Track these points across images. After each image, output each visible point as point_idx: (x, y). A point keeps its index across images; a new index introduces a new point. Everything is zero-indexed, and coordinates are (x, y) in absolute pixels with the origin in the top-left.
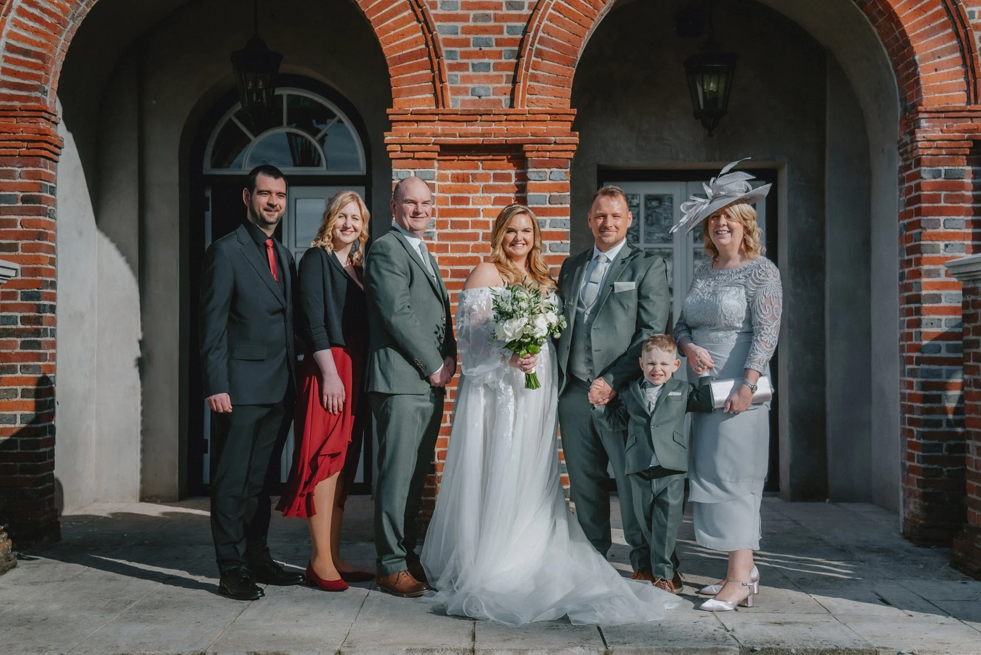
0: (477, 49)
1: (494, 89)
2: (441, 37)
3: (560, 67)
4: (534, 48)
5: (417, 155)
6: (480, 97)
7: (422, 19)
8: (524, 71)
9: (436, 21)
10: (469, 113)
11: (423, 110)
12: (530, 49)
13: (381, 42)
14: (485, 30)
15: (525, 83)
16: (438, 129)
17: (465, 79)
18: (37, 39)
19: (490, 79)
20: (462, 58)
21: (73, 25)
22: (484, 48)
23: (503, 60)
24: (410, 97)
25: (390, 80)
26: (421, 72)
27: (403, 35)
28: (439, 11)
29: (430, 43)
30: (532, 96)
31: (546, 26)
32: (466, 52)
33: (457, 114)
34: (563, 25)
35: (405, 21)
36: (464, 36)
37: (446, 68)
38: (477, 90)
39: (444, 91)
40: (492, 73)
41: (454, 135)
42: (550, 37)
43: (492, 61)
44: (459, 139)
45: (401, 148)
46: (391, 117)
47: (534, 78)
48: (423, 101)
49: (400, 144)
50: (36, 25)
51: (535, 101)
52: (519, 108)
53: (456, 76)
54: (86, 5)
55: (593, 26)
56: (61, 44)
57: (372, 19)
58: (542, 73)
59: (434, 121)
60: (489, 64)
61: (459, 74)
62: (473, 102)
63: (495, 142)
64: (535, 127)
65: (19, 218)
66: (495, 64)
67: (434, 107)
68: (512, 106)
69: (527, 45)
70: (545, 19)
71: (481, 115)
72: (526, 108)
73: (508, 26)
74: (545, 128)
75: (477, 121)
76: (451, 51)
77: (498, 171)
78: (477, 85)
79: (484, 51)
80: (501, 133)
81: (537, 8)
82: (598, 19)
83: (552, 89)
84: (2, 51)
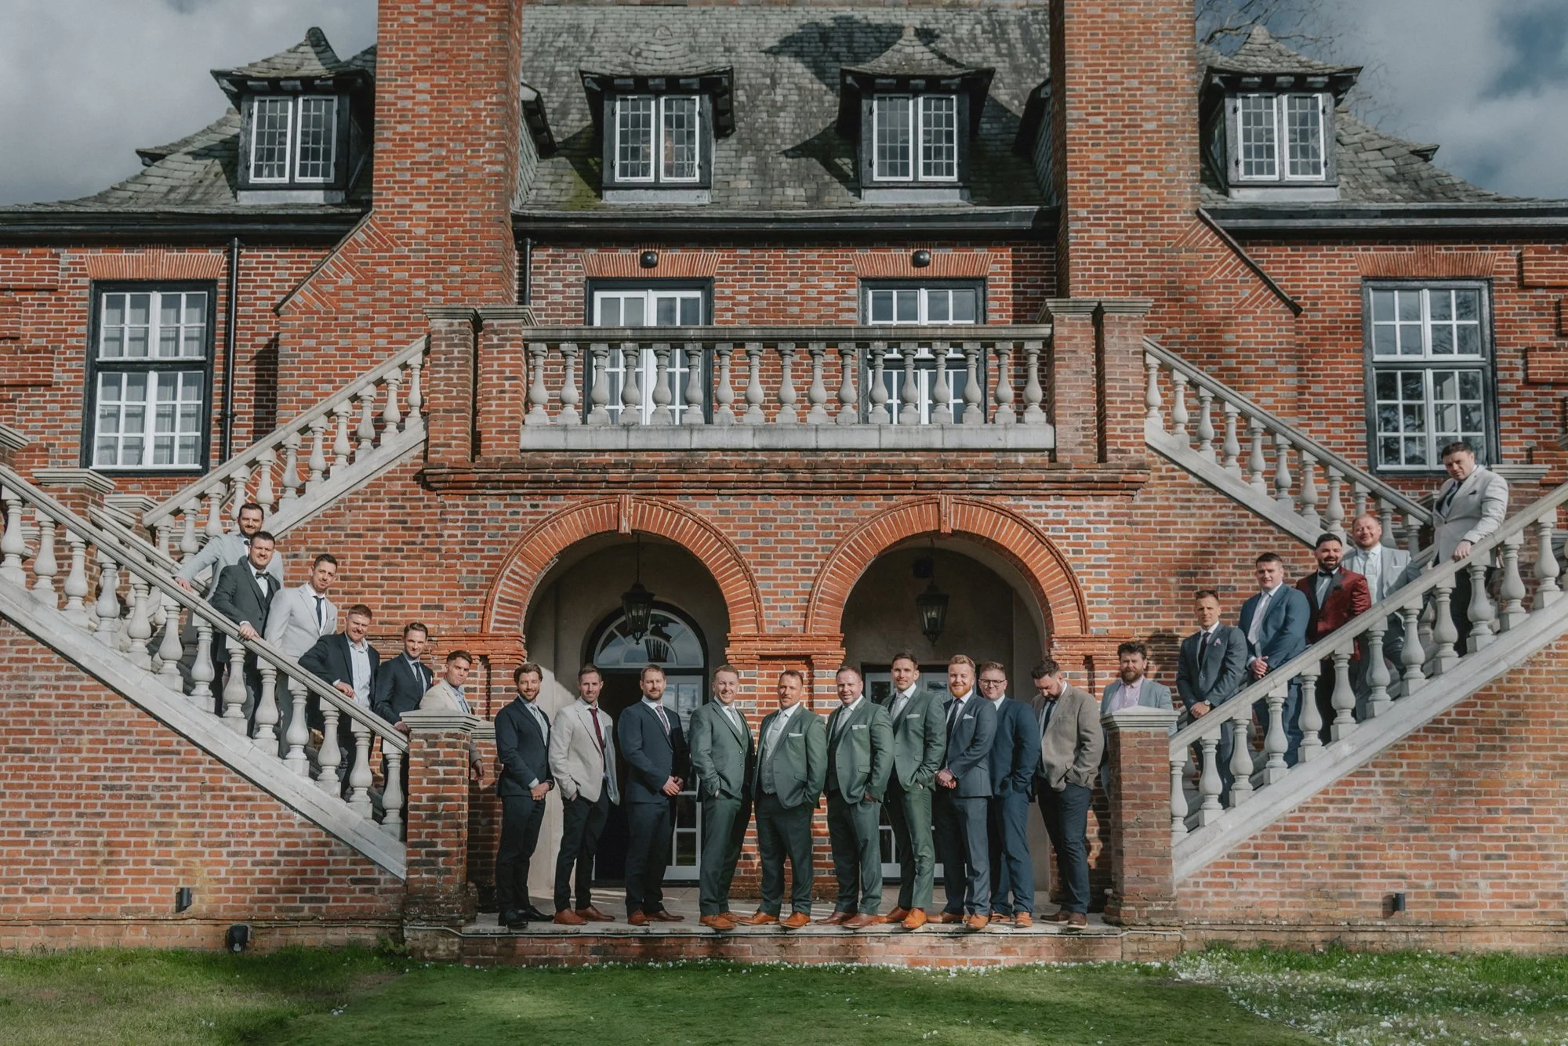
0: (783, 597)
1: (793, 621)
2: (760, 590)
3: (834, 608)
4: (818, 597)
5: (745, 662)
6: (784, 626)
7: (749, 579)
8: (811, 611)
9: (758, 581)
10: (778, 636)
11: (749, 635)
12: (815, 597)
13: (723, 593)
14: (787, 586)
15: (812, 618)
16: (758, 646)
17: (775, 615)
18: (515, 593)
19: (791, 615)
20: (773, 603)
22: (786, 597)
23: (799, 604)
24: (741, 627)
25: (729, 617)
26: (748, 612)
27: (736, 589)
28: (759, 575)
29: (754, 594)
30: (817, 626)
31: (825, 583)
32: (775, 599)
33: (770, 637)
34: (836, 582)
35: (738, 580)
36: (775, 590)
37: (764, 609)
38: (782, 622)
39: (762, 623)
40: (792, 612)
41: (768, 650)
42: (828, 590)
43: (792, 605)
44: (771, 652)
45: (735, 657)
46: (729, 639)
47: (818, 615)
48: (749, 629)
49: (735, 655)
50: (516, 586)
51: (819, 629)
52: (809, 633)
53: (770, 614)
55: (854, 583)
57: (718, 580)
58: (823, 612)
59: (756, 641)
60: (790, 607)
61: (772, 612)
62: (780, 630)
63: (795, 654)
64: (819, 645)
67: (756, 633)
68: (804, 632)
69: (813, 595)
70: (824, 579)
71: (785, 638)
72: (813, 633)
73: (801, 584)
74: (825, 645)
75: (782, 641)
78: (782, 619)
79: (787, 599)
80: (797, 648)
81: (819, 572)
82: (857, 578)
83: (829, 622)
84: (496, 602)
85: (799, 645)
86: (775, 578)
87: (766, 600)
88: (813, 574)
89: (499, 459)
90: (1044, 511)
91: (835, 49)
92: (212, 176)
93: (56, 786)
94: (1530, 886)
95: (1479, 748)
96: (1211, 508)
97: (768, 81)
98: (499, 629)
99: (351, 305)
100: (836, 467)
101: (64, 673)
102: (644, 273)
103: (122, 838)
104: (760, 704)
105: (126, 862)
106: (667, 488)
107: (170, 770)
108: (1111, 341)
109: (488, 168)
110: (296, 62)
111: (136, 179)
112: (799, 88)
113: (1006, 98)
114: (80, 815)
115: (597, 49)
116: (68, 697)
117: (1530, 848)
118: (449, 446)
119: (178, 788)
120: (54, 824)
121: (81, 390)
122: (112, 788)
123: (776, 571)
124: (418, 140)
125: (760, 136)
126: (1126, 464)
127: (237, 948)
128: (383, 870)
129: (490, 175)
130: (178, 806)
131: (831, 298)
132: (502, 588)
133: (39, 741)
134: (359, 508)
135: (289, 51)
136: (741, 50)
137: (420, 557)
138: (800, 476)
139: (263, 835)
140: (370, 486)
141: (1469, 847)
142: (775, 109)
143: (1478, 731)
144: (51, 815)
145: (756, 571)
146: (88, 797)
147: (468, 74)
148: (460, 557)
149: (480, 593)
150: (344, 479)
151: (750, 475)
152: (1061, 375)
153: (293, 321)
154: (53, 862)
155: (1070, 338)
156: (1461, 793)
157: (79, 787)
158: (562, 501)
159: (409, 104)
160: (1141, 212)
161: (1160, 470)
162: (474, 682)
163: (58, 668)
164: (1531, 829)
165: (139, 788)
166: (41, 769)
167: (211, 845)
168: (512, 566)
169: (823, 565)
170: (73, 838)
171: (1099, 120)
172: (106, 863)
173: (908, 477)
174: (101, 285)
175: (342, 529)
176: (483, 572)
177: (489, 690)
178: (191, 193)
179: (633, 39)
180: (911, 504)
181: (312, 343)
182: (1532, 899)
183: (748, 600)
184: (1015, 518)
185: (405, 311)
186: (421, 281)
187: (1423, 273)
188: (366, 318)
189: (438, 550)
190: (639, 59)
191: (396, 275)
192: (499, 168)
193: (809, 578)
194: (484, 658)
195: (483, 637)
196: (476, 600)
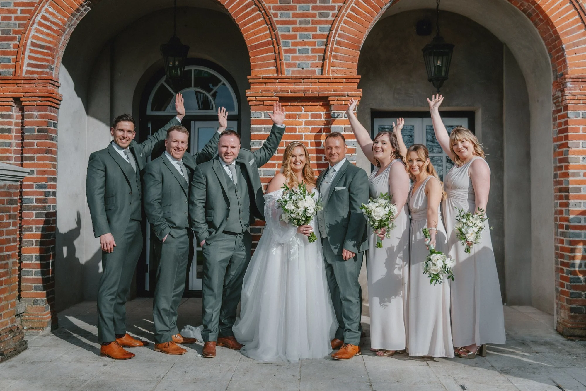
0: (301, 40)
1: (312, 64)
2: (280, 33)
3: (351, 51)
4: (335, 40)
5: (265, 103)
6: (303, 68)
7: (269, 23)
8: (329, 53)
9: (277, 24)
10: (296, 78)
11: (269, 77)
12: (333, 40)
13: (244, 37)
14: (306, 29)
15: (330, 60)
16: (278, 88)
17: (294, 58)
18: (48, 39)
19: (309, 58)
20: (292, 46)
21: (70, 31)
22: (305, 40)
23: (317, 47)
24: (261, 69)
25: (249, 59)
26: (268, 54)
27: (257, 33)
28: (279, 19)
29: (274, 37)
30: (334, 68)
31: (342, 26)
32: (294, 42)
33: (289, 79)
34: (353, 25)
35: (259, 24)
36: (293, 33)
37: (283, 52)
38: (301, 65)
39: (282, 65)
40: (310, 54)
41: (287, 91)
42: (345, 33)
43: (310, 48)
44: (290, 93)
45: (256, 99)
46: (250, 81)
47: (335, 57)
48: (270, 71)
49: (255, 97)
50: (48, 31)
51: (336, 71)
52: (326, 75)
53: (289, 56)
54: (77, 19)
55: (370, 26)
56: (62, 41)
57: (239, 23)
58: (340, 54)
59: (276, 83)
60: (309, 49)
61: (291, 55)
62: (299, 71)
63: (312, 95)
64: (336, 86)
65: (36, 141)
66: (312, 49)
67: (276, 75)
68: (322, 74)
69: (331, 38)
70: (342, 22)
71: (303, 79)
72: (330, 75)
73: (320, 27)
74: (342, 87)
75: (301, 83)
76: (286, 42)
77: (314, 113)
78: (301, 62)
79: (305, 42)
80: (315, 89)
81: (337, 16)
82: (373, 23)
83: (345, 63)
84: (29, 46)
85: (317, 87)
86: (294, 23)
87: (286, 44)
88: (330, 18)
98: (32, 73)
123: (295, 15)
132: (34, 33)
145: (276, 15)
149: (13, 39)
162: (9, 123)
168: (43, 13)
169: (340, 9)
176: (16, 18)
177: (22, 131)
183: (268, 43)
193: (327, 22)
194: (17, 100)
195: (15, 80)
196: (11, 46)
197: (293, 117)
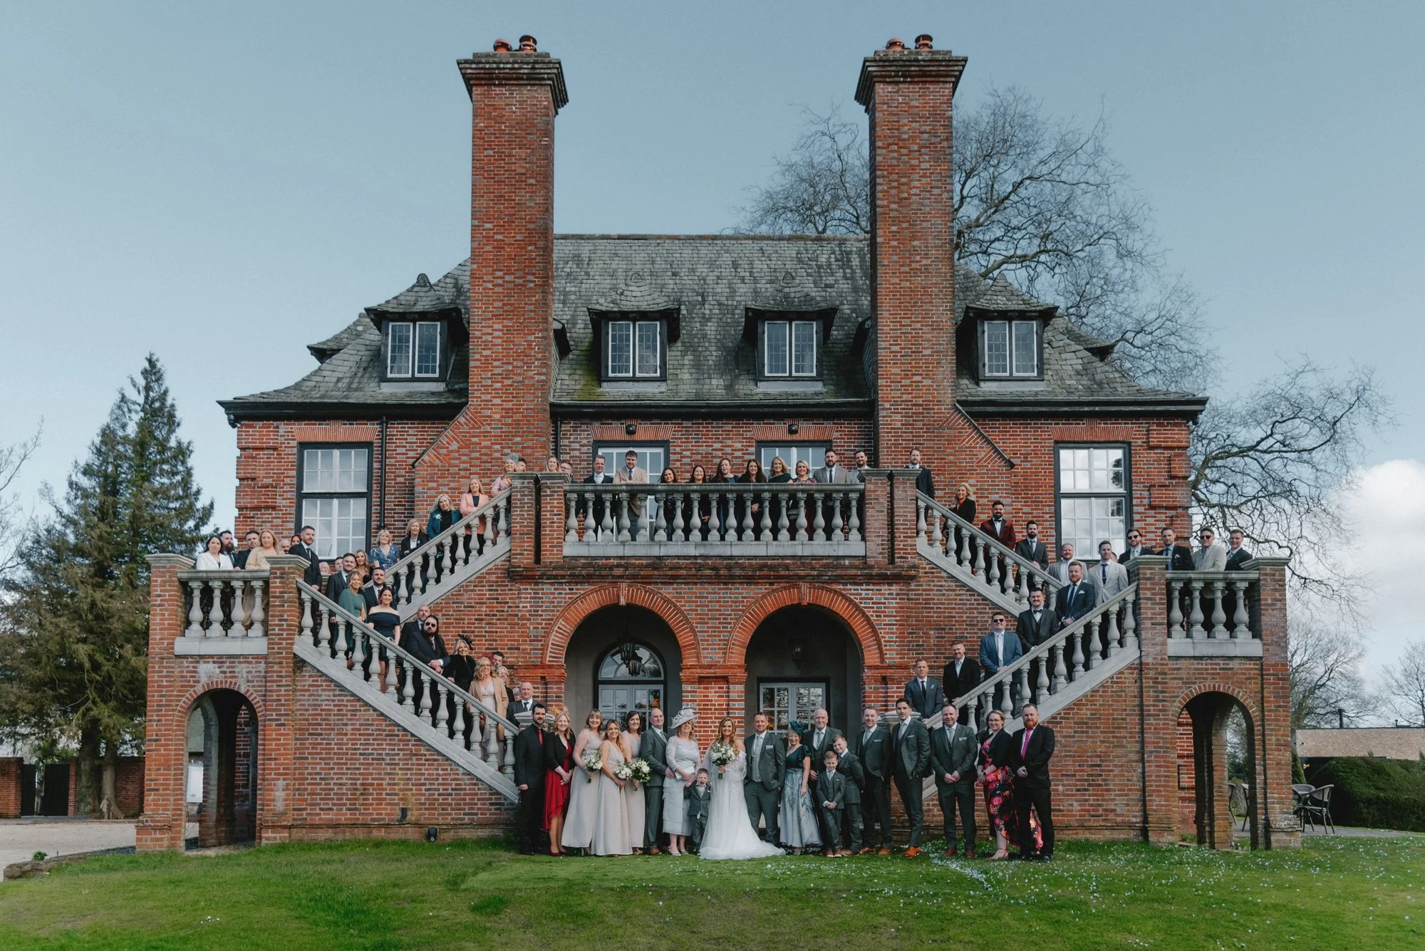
1: (718, 657)
2: (699, 639)
3: (741, 649)
4: (732, 643)
5: (690, 681)
6: (713, 660)
7: (693, 632)
8: (728, 651)
9: (698, 633)
10: (709, 666)
11: (693, 665)
13: (679, 640)
14: (715, 636)
15: (729, 655)
16: (698, 672)
17: (708, 654)
18: (560, 640)
19: (717, 653)
22: (714, 643)
23: (721, 647)
24: (689, 660)
25: (682, 654)
26: (692, 651)
27: (686, 638)
28: (699, 630)
29: (696, 641)
30: (731, 659)
31: (736, 634)
32: (708, 644)
33: (705, 666)
34: (742, 634)
35: (687, 633)
36: (707, 638)
37: (701, 650)
39: (700, 658)
41: (704, 673)
42: (737, 639)
44: (706, 675)
46: (682, 668)
47: (732, 653)
48: (693, 661)
49: (685, 677)
50: (560, 636)
51: (732, 662)
53: (705, 653)
55: (752, 633)
58: (735, 651)
59: (697, 668)
63: (719, 676)
64: (732, 671)
66: (718, 648)
67: (697, 664)
68: (724, 663)
69: (729, 642)
71: (713, 666)
72: (729, 664)
73: (723, 635)
74: (736, 671)
75: (712, 669)
77: (720, 687)
78: (712, 656)
80: (720, 672)
81: (732, 628)
82: (754, 631)
83: (738, 657)
84: (550, 645)
85: (721, 670)
86: (707, 632)
87: (703, 644)
89: (551, 562)
90: (860, 593)
91: (742, 274)
92: (361, 370)
93: (335, 754)
94: (1099, 805)
95: (1075, 732)
96: (954, 590)
97: (700, 298)
98: (552, 661)
99: (457, 462)
100: (742, 567)
101: (337, 693)
102: (627, 438)
103: (370, 781)
104: (699, 705)
105: (372, 794)
106: (647, 580)
107: (394, 745)
108: (898, 493)
109: (537, 377)
110: (413, 298)
111: (315, 373)
112: (720, 304)
113: (848, 311)
114: (348, 769)
115: (592, 274)
116: (339, 705)
117: (1100, 785)
118: (523, 554)
119: (398, 754)
120: (334, 774)
121: (293, 510)
122: (364, 754)
123: (708, 627)
124: (495, 360)
125: (696, 340)
126: (906, 565)
127: (432, 839)
128: (506, 799)
129: (538, 381)
130: (398, 764)
131: (738, 454)
132: (554, 638)
133: (326, 729)
134: (472, 591)
135: (408, 291)
136: (682, 274)
137: (506, 619)
138: (722, 572)
139: (443, 779)
140: (477, 578)
141: (1069, 785)
142: (705, 320)
143: (1075, 723)
144: (333, 769)
145: (697, 627)
146: (351, 759)
147: (525, 319)
148: (529, 620)
149: (541, 641)
150: (462, 572)
151: (693, 572)
152: (870, 512)
153: (422, 472)
154: (334, 794)
155: (875, 491)
156: (1066, 756)
157: (347, 754)
158: (586, 586)
159: (489, 338)
160: (921, 405)
161: (925, 568)
163: (334, 690)
164: (1101, 775)
165: (378, 754)
166: (327, 744)
167: (416, 785)
168: (558, 625)
169: (734, 624)
170: (344, 781)
171: (897, 348)
172: (362, 794)
173: (782, 573)
174: (303, 445)
175: (462, 603)
176: (542, 628)
178: (351, 383)
179: (614, 266)
180: (785, 588)
181: (434, 485)
182: (1100, 812)
183: (692, 644)
184: (843, 596)
185: (488, 465)
186: (498, 447)
187: (1090, 438)
188: (466, 470)
189: (517, 615)
190: (623, 297)
191: (484, 444)
192: (543, 377)
193: (727, 632)
194: (544, 678)
195: (543, 666)
196: (539, 644)
197: (707, 688)
